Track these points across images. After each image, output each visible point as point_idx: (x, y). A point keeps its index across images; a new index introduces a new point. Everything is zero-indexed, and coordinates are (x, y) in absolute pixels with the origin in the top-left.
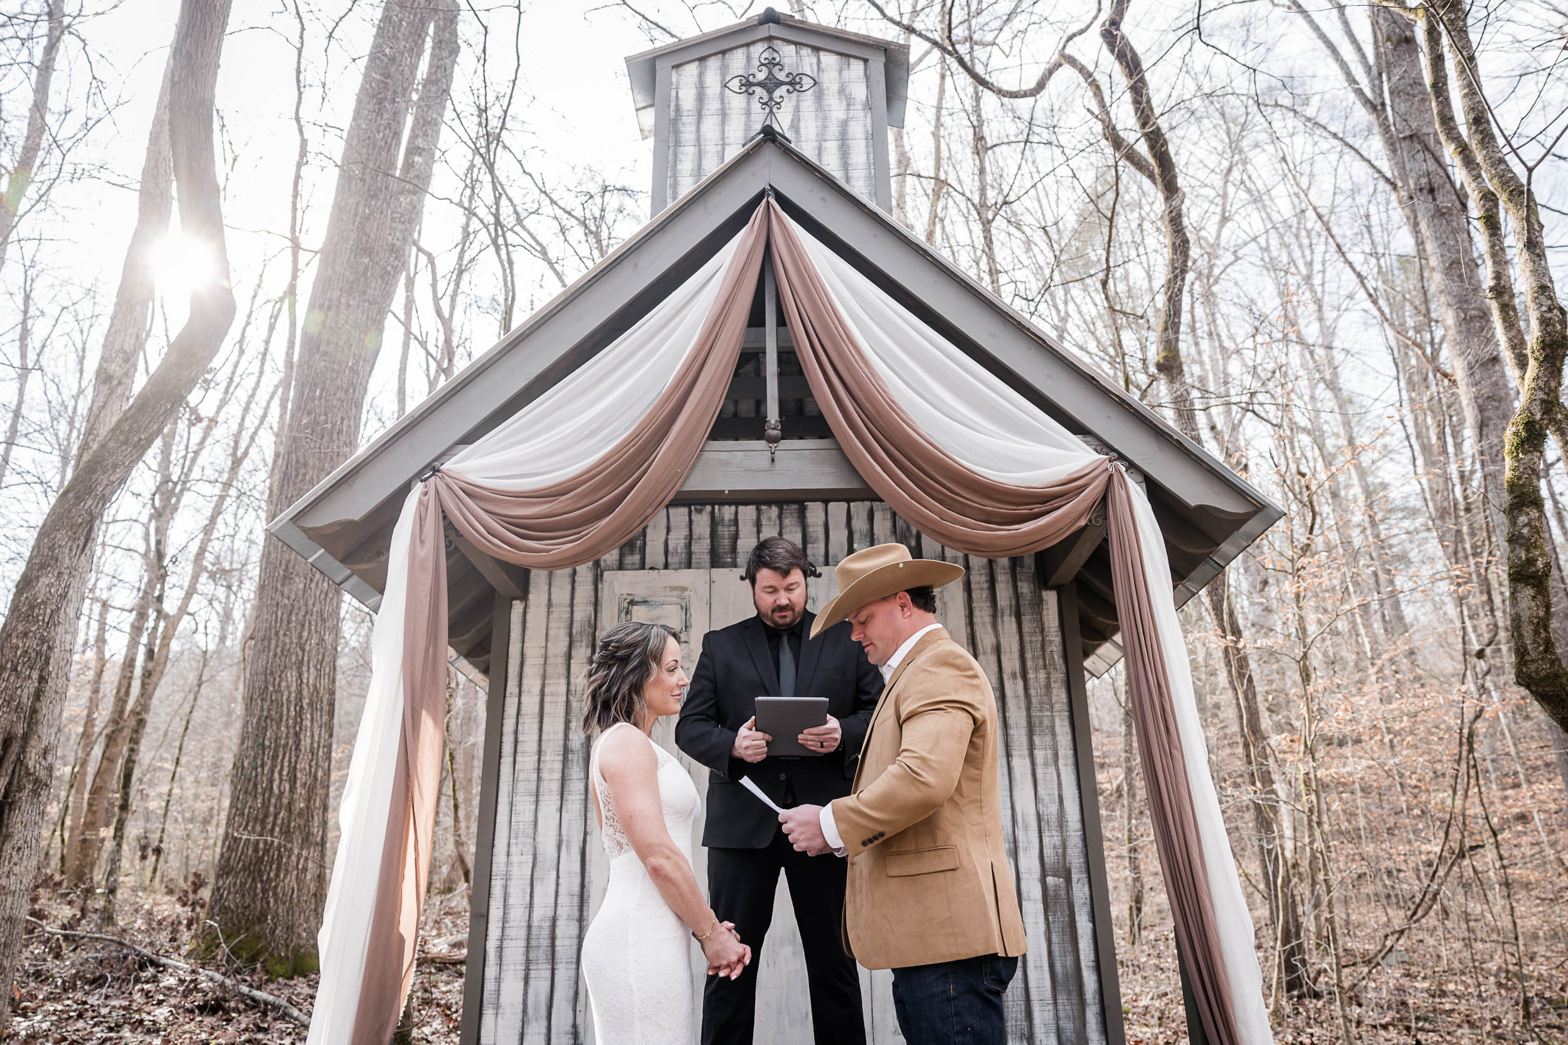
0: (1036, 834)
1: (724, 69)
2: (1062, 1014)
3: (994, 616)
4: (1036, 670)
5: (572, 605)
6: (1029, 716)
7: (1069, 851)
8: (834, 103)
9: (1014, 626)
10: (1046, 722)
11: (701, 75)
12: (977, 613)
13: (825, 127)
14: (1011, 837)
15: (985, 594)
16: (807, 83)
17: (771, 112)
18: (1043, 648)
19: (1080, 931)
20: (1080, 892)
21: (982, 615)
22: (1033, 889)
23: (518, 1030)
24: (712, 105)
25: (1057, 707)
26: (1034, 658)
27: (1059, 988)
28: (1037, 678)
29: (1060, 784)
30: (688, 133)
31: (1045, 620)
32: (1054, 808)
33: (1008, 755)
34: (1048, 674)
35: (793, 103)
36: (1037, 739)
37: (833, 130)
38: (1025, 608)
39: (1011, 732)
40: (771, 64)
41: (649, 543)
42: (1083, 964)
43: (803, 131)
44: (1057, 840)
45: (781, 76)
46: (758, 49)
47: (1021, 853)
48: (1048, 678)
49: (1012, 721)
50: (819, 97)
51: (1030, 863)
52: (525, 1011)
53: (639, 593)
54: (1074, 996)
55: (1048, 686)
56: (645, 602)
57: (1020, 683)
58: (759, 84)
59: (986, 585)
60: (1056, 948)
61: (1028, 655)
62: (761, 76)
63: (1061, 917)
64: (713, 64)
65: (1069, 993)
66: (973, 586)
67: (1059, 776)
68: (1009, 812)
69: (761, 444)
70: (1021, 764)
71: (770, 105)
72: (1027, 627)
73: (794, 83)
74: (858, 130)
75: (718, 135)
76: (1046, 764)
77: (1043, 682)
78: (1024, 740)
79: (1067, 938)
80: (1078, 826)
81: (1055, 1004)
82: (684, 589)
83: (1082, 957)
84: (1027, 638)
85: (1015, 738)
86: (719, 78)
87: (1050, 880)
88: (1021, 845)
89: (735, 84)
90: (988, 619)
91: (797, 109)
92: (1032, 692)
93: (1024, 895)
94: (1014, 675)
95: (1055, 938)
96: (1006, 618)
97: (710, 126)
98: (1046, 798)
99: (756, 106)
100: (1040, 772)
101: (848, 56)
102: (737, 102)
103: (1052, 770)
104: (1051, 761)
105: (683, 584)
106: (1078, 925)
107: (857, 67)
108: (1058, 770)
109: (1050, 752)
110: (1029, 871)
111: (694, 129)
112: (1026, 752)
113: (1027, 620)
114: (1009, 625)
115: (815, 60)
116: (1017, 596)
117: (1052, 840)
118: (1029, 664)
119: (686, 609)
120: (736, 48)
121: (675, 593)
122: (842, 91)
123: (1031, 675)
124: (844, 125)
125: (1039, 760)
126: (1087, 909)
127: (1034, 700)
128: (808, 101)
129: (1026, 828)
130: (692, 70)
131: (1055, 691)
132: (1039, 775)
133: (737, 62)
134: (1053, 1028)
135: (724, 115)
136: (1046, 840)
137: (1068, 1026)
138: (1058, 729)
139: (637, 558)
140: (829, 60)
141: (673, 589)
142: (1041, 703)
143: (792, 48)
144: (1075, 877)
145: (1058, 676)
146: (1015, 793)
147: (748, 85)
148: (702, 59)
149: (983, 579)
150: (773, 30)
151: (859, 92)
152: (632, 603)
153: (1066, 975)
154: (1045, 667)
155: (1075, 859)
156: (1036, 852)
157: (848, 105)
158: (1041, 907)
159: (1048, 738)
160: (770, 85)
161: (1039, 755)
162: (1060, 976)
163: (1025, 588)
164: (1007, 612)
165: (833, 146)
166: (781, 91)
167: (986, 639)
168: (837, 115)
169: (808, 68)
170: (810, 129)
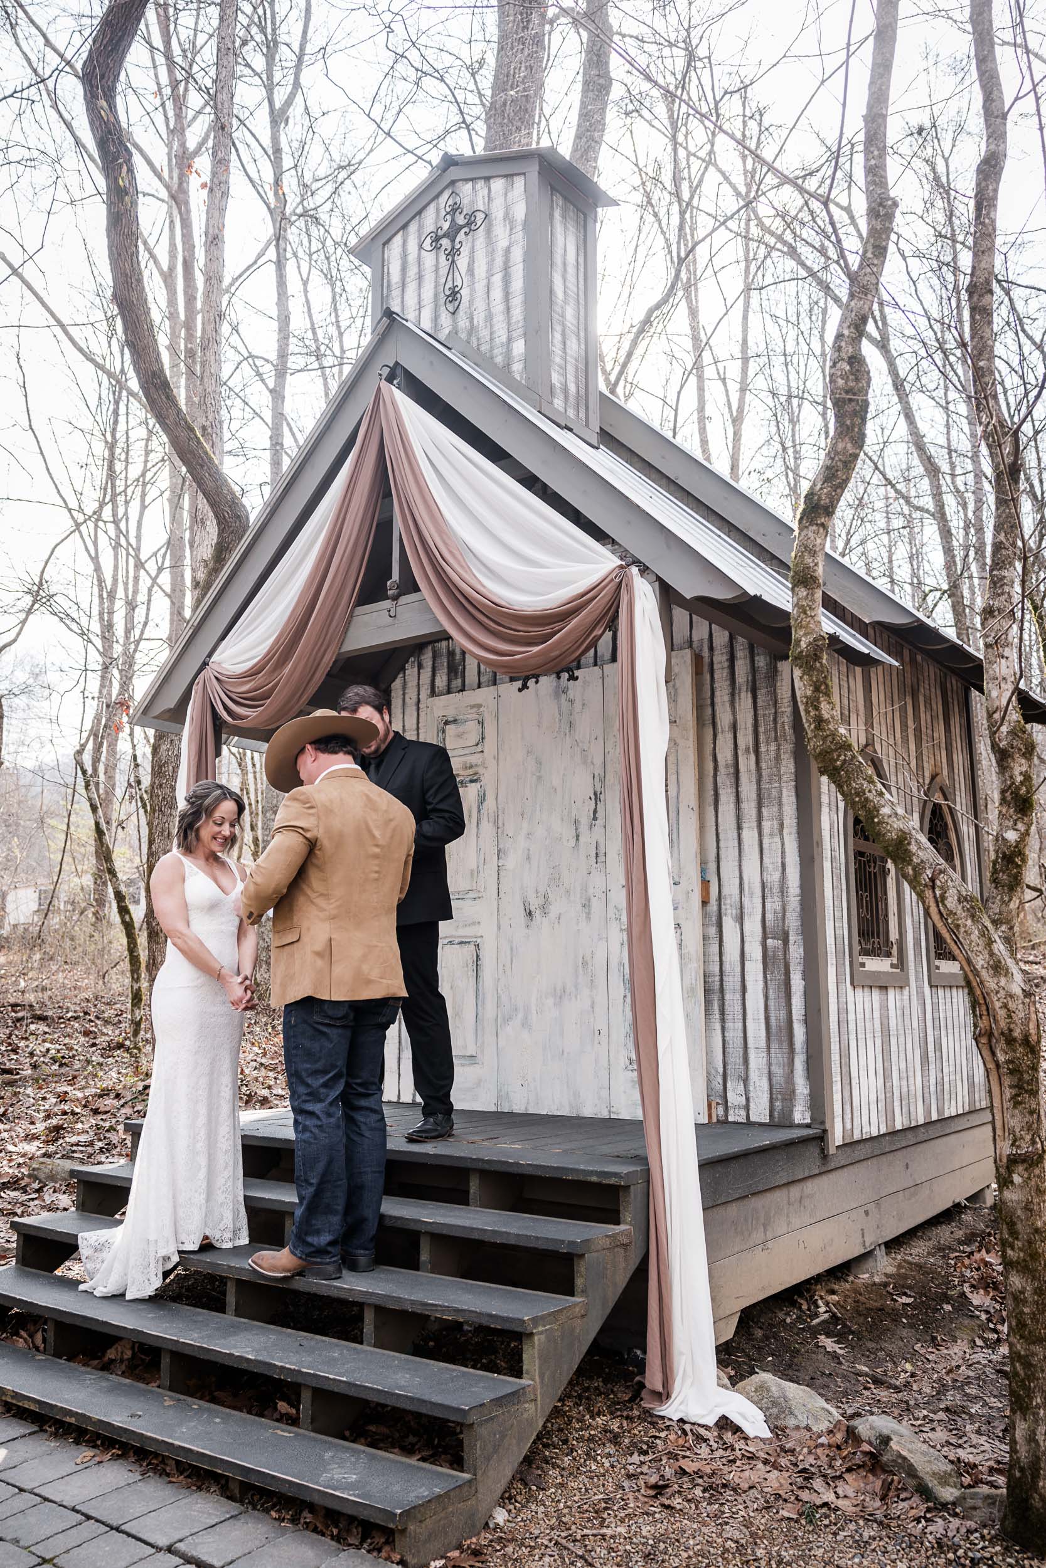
0: (760, 900)
1: (421, 227)
2: (774, 1061)
3: (733, 695)
4: (768, 744)
5: (418, 729)
6: (759, 789)
7: (788, 915)
8: (500, 231)
9: (750, 701)
10: (775, 793)
11: (404, 243)
12: (717, 693)
13: (493, 260)
14: (738, 904)
15: (726, 673)
16: (480, 218)
17: (453, 261)
18: (775, 721)
19: (794, 989)
20: (796, 952)
21: (722, 694)
22: (754, 951)
23: (397, 1055)
24: (412, 271)
25: (785, 778)
26: (766, 731)
27: (772, 1038)
28: (768, 750)
29: (783, 853)
31: (778, 691)
32: (777, 876)
33: (739, 828)
34: (779, 745)
35: (470, 244)
36: (765, 811)
37: (499, 260)
38: (761, 683)
39: (743, 805)
40: (455, 209)
41: (467, 667)
42: (795, 1018)
43: (476, 273)
44: (778, 906)
45: (461, 220)
46: (444, 199)
47: (746, 918)
48: (778, 750)
49: (743, 796)
50: (489, 230)
51: (753, 926)
52: (400, 1042)
53: (451, 714)
54: (785, 1045)
55: (778, 758)
56: (455, 721)
57: (753, 757)
58: (445, 235)
59: (726, 664)
60: (771, 1003)
61: (761, 729)
62: (446, 226)
63: (778, 975)
64: (413, 228)
65: (781, 1042)
66: (715, 667)
67: (783, 845)
68: (737, 881)
70: (750, 836)
71: (453, 254)
72: (760, 703)
73: (471, 222)
74: (517, 254)
75: (416, 300)
76: (771, 835)
77: (773, 754)
78: (754, 812)
79: (782, 994)
80: (798, 891)
81: (769, 1051)
82: (480, 706)
83: (794, 1012)
84: (761, 712)
85: (746, 811)
86: (417, 241)
87: (770, 942)
88: (746, 911)
89: (427, 244)
90: (727, 698)
91: (472, 251)
92: (763, 765)
93: (747, 956)
94: (747, 751)
95: (771, 995)
96: (743, 695)
97: (411, 290)
98: (771, 866)
99: (443, 257)
100: (766, 841)
101: (512, 175)
102: (429, 259)
103: (777, 839)
104: (776, 831)
105: (479, 701)
106: (792, 982)
107: (519, 184)
108: (782, 839)
109: (775, 823)
110: (752, 934)
111: (400, 300)
112: (755, 824)
113: (761, 693)
114: (745, 701)
115: (486, 191)
116: (754, 669)
117: (773, 905)
118: (762, 737)
119: (482, 723)
120: (428, 204)
121: (475, 710)
122: (507, 215)
123: (763, 749)
124: (508, 251)
125: (766, 831)
126: (800, 968)
127: (764, 773)
129: (751, 895)
130: (397, 242)
131: (784, 763)
132: (765, 846)
133: (430, 218)
134: (766, 1071)
135: (420, 277)
136: (768, 906)
137: (779, 1072)
138: (785, 800)
139: (459, 681)
140: (497, 187)
141: (472, 707)
142: (771, 775)
143: (470, 185)
144: (792, 939)
145: (787, 747)
146: (743, 863)
147: (437, 239)
148: (404, 227)
149: (725, 658)
150: (454, 173)
151: (520, 211)
152: (447, 723)
153: (779, 1027)
154: (776, 739)
155: (793, 922)
156: (759, 917)
157: (511, 229)
158: (761, 966)
159: (775, 809)
160: (453, 232)
161: (766, 825)
162: (774, 1029)
163: (761, 662)
164: (744, 688)
165: (497, 279)
166: (461, 236)
167: (724, 718)
168: (503, 243)
169: (481, 202)
170: (481, 266)
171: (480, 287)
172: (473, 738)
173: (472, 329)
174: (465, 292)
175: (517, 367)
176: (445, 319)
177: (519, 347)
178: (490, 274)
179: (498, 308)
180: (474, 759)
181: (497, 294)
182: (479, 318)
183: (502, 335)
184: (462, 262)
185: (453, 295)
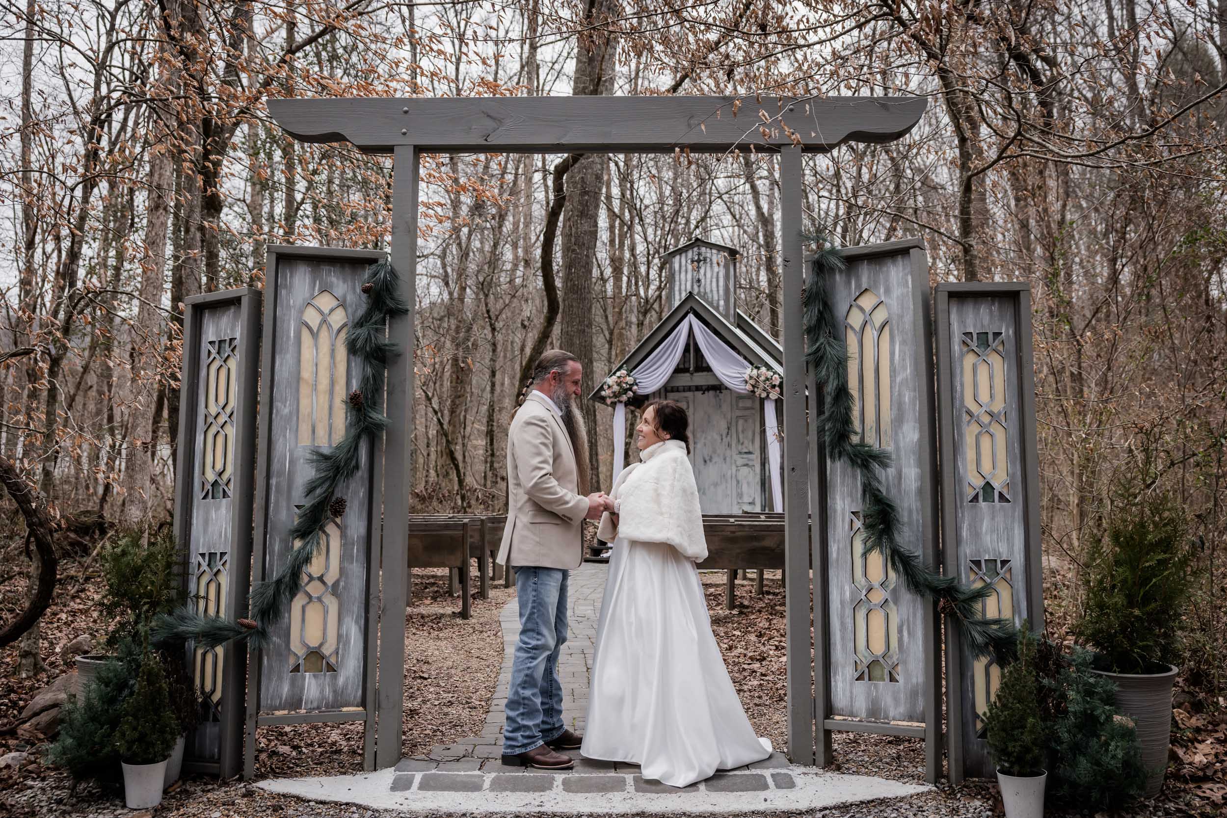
1: (687, 256)
8: (715, 265)
11: (680, 259)
13: (713, 274)
16: (708, 260)
17: (698, 270)
24: (683, 269)
30: (677, 278)
35: (704, 267)
37: (715, 275)
40: (699, 254)
43: (707, 276)
45: (701, 258)
46: (696, 249)
50: (711, 264)
58: (696, 261)
62: (696, 258)
64: (684, 255)
69: (688, 374)
71: (699, 268)
73: (705, 260)
74: (721, 275)
86: (685, 259)
89: (689, 261)
91: (705, 269)
97: (683, 275)
99: (695, 268)
101: (720, 252)
102: (690, 267)
107: (723, 255)
111: (679, 276)
115: (710, 252)
120: (690, 249)
122: (718, 262)
124: (718, 273)
128: (708, 269)
130: (678, 257)
133: (690, 253)
135: (686, 272)
140: (714, 251)
143: (704, 249)
147: (693, 261)
148: (681, 254)
150: (699, 243)
151: (722, 262)
157: (719, 266)
160: (699, 261)
165: (714, 280)
166: (701, 263)
168: (716, 270)
169: (708, 255)
170: (709, 275)
171: (708, 281)
173: (705, 293)
174: (703, 281)
175: (721, 309)
176: (696, 287)
177: (722, 303)
178: (712, 278)
179: (715, 289)
181: (714, 284)
182: (708, 290)
183: (716, 297)
184: (702, 271)
185: (699, 281)
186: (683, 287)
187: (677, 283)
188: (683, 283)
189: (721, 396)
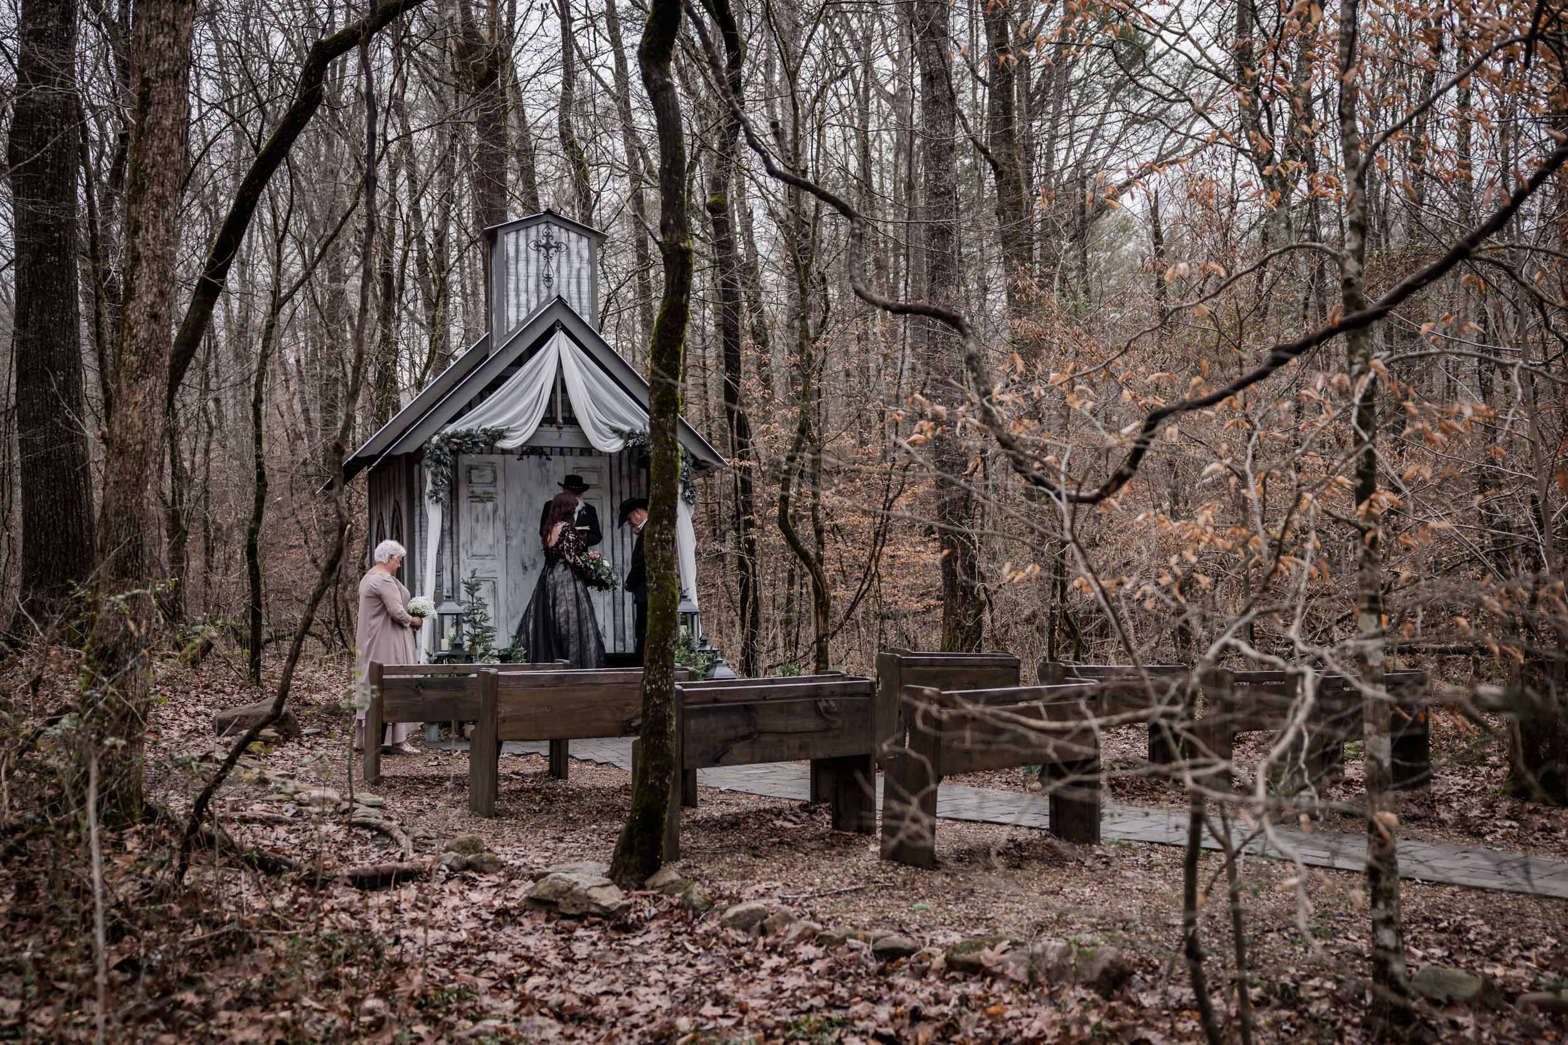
1: (527, 236)
8: (574, 257)
11: (517, 239)
13: (571, 271)
16: (564, 247)
17: (548, 261)
21: (616, 478)
24: (523, 256)
30: (512, 270)
35: (557, 257)
37: (574, 273)
40: (548, 236)
43: (561, 273)
45: (552, 243)
46: (542, 227)
50: (569, 255)
53: (475, 463)
56: (476, 468)
58: (543, 246)
62: (544, 242)
64: (522, 233)
69: (554, 429)
71: (548, 258)
73: (558, 247)
74: (585, 274)
75: (525, 271)
82: (494, 463)
86: (525, 241)
89: (532, 245)
91: (559, 261)
97: (522, 265)
99: (542, 258)
101: (581, 235)
102: (533, 254)
107: (585, 241)
114: (626, 482)
115: (567, 235)
119: (494, 472)
120: (533, 225)
122: (578, 253)
124: (579, 270)
128: (564, 259)
130: (513, 236)
133: (533, 232)
135: (527, 261)
140: (573, 236)
143: (557, 227)
147: (538, 245)
148: (518, 230)
150: (550, 219)
151: (586, 254)
152: (471, 468)
157: (581, 261)
160: (548, 247)
163: (633, 467)
165: (574, 281)
166: (552, 251)
167: (617, 489)
168: (576, 265)
169: (564, 240)
170: (564, 271)
171: (564, 281)
172: (489, 479)
174: (555, 280)
176: (543, 288)
178: (569, 278)
179: (574, 295)
180: (491, 489)
181: (574, 287)
183: (577, 309)
184: (554, 264)
185: (548, 278)
186: (522, 286)
187: (513, 278)
188: (522, 278)
189: (550, 465)
